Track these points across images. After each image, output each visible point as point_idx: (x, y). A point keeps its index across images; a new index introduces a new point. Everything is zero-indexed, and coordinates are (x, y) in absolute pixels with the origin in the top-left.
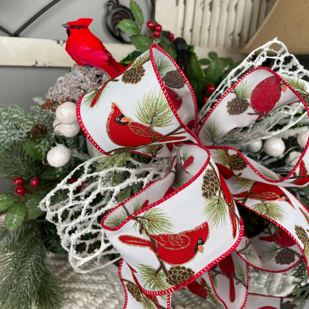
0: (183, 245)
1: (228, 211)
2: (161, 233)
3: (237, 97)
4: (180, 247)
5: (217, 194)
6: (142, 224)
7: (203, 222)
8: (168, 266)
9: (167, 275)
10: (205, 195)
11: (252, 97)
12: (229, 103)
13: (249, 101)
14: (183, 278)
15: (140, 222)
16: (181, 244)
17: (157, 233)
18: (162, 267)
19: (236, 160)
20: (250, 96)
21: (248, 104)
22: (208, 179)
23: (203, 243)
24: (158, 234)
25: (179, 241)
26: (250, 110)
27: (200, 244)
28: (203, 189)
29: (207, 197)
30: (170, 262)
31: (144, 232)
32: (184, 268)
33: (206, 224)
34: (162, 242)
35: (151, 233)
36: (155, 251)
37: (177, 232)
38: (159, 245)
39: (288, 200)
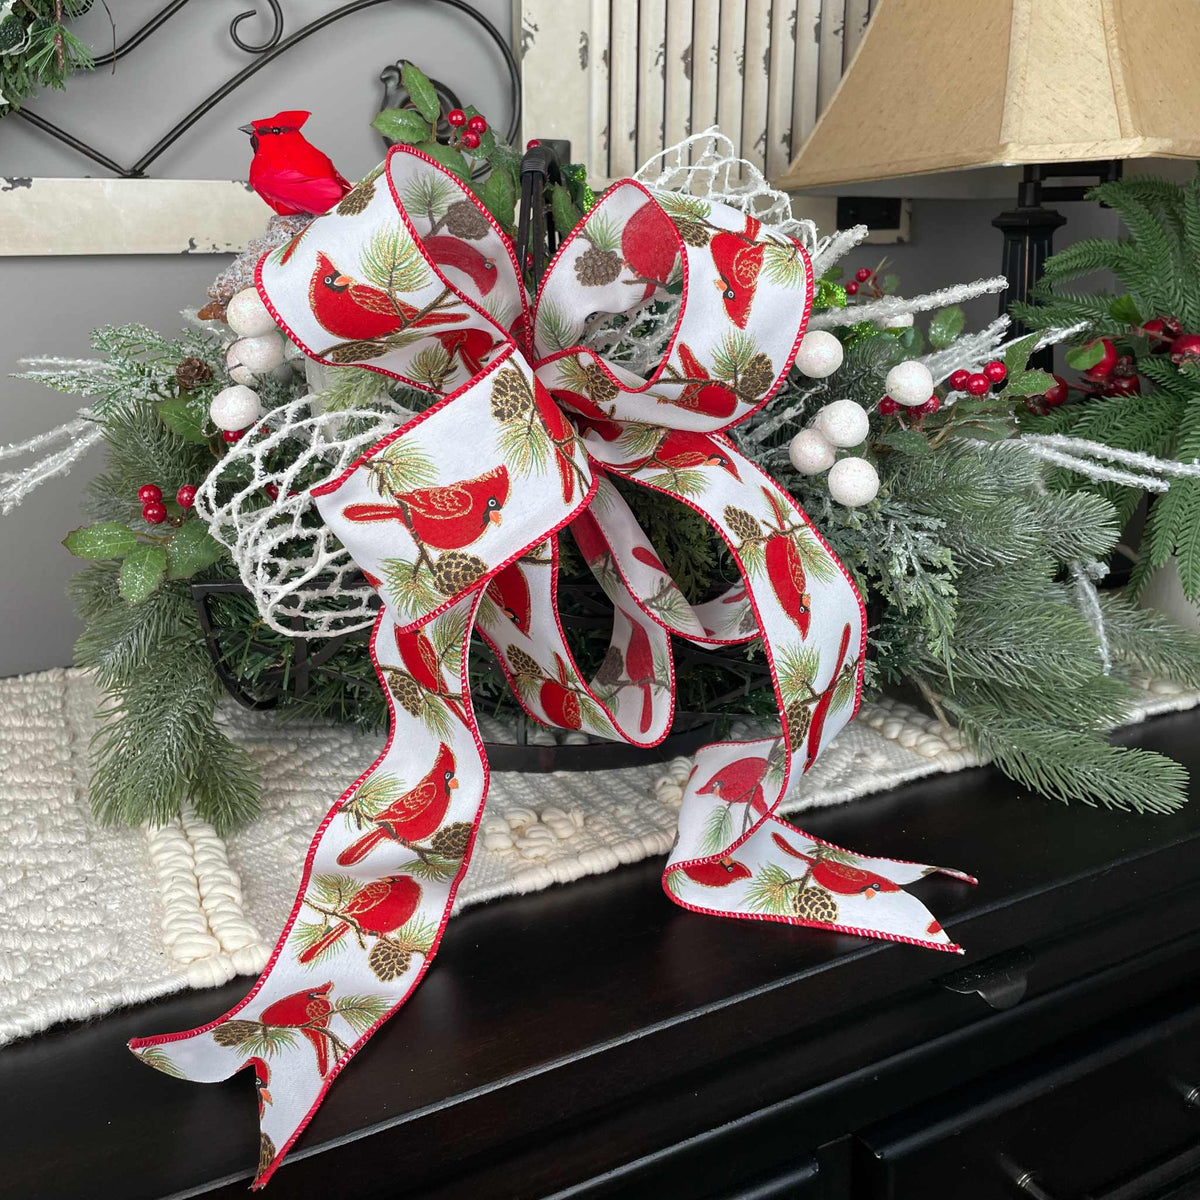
0: (459, 510)
1: (553, 452)
2: (417, 487)
3: (594, 248)
4: (454, 513)
5: (527, 415)
6: (382, 474)
7: (496, 466)
8: (434, 554)
9: (434, 573)
10: (499, 414)
11: (624, 244)
12: (578, 259)
13: (620, 254)
14: (464, 577)
15: (377, 470)
16: (454, 507)
17: (408, 488)
18: (424, 556)
19: (598, 377)
20: (619, 242)
21: (619, 261)
22: (505, 387)
23: (499, 507)
24: (411, 491)
25: (452, 501)
26: (626, 273)
27: (493, 508)
28: (494, 403)
29: (503, 420)
30: (437, 545)
31: (387, 490)
32: (463, 556)
33: (504, 469)
34: (420, 506)
35: (398, 490)
36: (408, 525)
37: (445, 484)
38: (413, 511)
39: (730, 467)
